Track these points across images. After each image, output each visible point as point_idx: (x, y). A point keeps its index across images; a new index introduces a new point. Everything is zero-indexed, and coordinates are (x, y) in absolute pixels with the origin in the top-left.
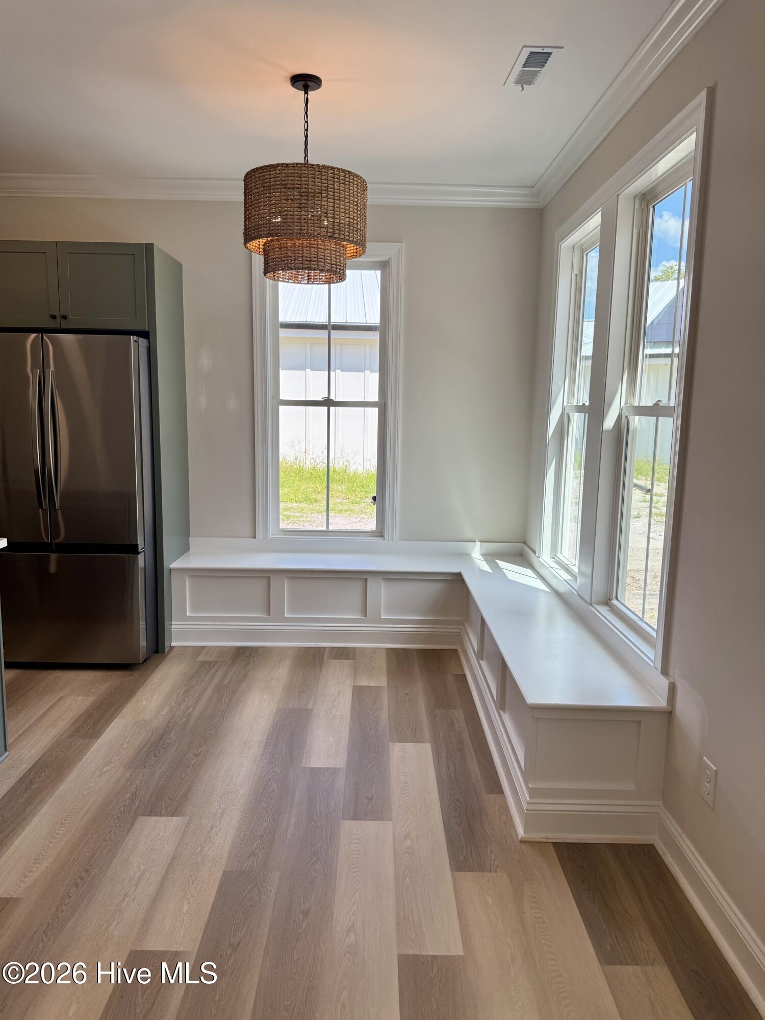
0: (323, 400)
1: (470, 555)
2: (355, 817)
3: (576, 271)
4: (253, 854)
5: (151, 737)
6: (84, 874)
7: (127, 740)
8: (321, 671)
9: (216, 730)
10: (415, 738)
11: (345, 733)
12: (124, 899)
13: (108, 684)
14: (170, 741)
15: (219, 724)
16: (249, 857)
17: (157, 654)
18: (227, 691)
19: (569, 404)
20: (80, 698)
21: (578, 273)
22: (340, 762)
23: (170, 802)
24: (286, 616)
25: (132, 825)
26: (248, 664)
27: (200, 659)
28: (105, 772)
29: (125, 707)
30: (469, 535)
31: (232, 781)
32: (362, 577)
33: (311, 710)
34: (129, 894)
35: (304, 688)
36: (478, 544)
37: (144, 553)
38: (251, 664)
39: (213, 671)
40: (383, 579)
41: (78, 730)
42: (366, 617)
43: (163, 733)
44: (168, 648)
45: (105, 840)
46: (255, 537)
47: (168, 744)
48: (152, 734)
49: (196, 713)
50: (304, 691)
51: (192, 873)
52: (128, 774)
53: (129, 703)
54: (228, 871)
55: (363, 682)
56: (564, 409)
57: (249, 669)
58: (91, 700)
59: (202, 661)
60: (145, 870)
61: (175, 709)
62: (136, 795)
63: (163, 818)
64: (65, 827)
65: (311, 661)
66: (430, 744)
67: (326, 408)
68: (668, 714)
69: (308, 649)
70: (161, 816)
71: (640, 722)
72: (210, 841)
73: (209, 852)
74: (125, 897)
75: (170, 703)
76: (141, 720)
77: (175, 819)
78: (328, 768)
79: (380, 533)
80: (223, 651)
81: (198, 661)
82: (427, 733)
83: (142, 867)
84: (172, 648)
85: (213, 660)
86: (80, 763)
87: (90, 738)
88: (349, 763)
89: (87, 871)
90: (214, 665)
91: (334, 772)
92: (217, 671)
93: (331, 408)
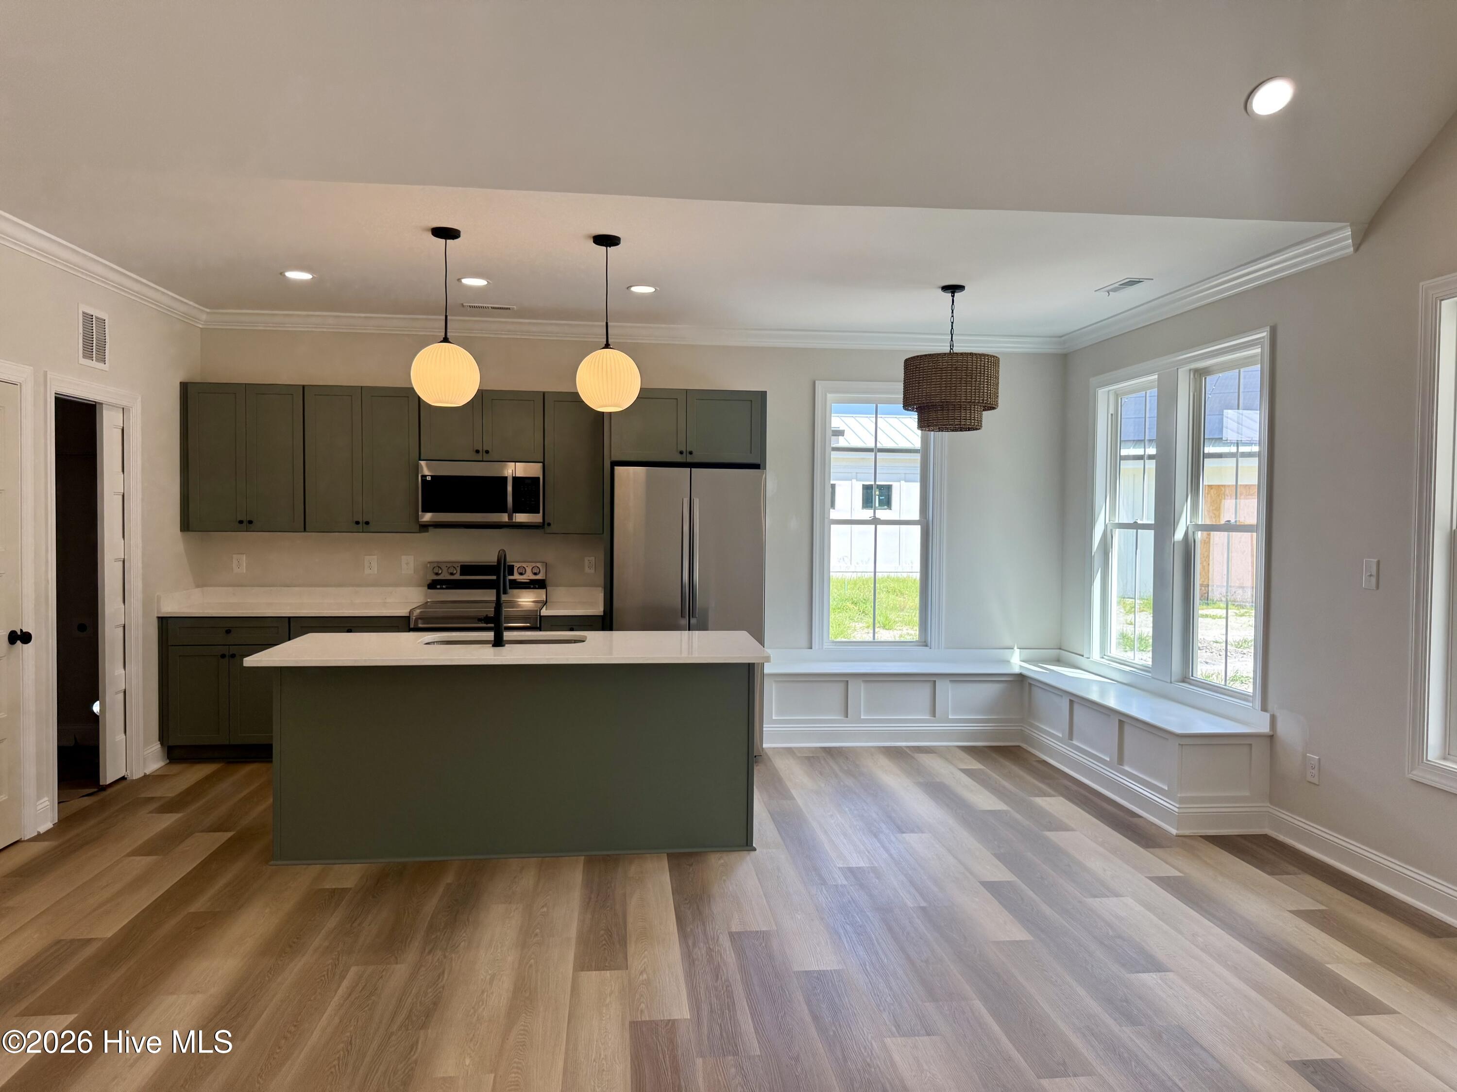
0: (871, 519)
1: (1009, 662)
3: (1111, 411)
19: (1111, 522)
21: (1113, 413)
22: (1003, 807)
24: (862, 717)
26: (847, 757)
27: (799, 755)
30: (1008, 642)
32: (931, 679)
36: (1017, 651)
40: (950, 681)
42: (935, 717)
46: (811, 648)
50: (920, 772)
53: (785, 781)
56: (1106, 526)
57: (853, 761)
59: (803, 756)
66: (1061, 797)
67: (874, 526)
68: (1271, 738)
71: (1251, 745)
75: (819, 780)
76: (811, 789)
78: (999, 810)
79: (924, 643)
80: (810, 750)
85: (811, 755)
91: (1005, 812)
93: (878, 526)
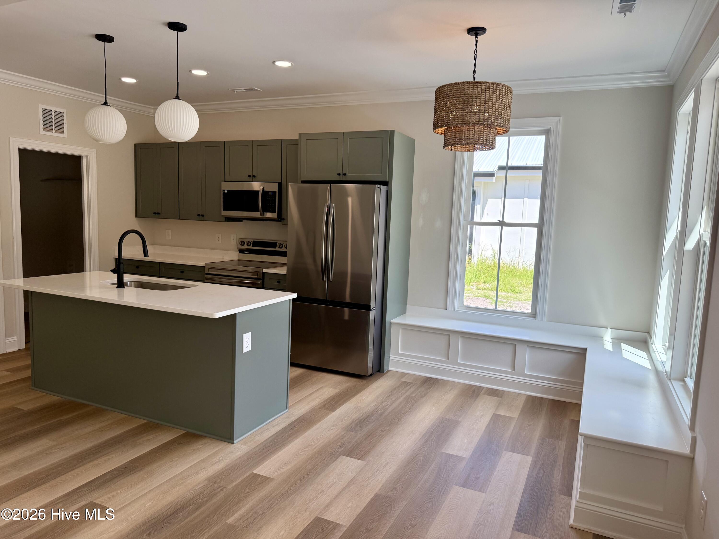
0: (498, 222)
1: (603, 337)
2: (463, 486)
4: (395, 489)
5: (361, 416)
6: (306, 476)
7: (348, 416)
8: (475, 400)
9: (398, 421)
10: (524, 452)
11: (476, 440)
12: (321, 492)
13: (347, 385)
14: (371, 421)
15: (401, 418)
16: (392, 490)
17: (379, 373)
18: (412, 400)
20: (331, 389)
22: (466, 454)
23: (360, 452)
24: (459, 362)
25: (337, 459)
26: (430, 388)
27: (403, 380)
28: (332, 429)
29: (353, 398)
30: (603, 323)
31: (398, 449)
32: (513, 343)
33: (460, 422)
34: (324, 491)
35: (460, 408)
36: (610, 330)
37: (374, 310)
38: (432, 388)
39: (408, 388)
40: (529, 346)
41: (324, 406)
42: (514, 371)
43: (368, 416)
44: (387, 371)
45: (321, 463)
46: (446, 309)
47: (369, 422)
48: (362, 415)
49: (390, 409)
50: (460, 410)
51: (359, 490)
52: (343, 433)
53: (355, 397)
54: (378, 494)
55: (501, 412)
57: (429, 391)
58: (337, 391)
59: (403, 381)
60: (336, 482)
61: (380, 404)
62: (343, 444)
63: (353, 459)
64: (304, 452)
65: (471, 393)
66: (532, 457)
67: (500, 227)
69: (471, 386)
70: (352, 458)
72: (374, 477)
73: (371, 482)
74: (322, 491)
75: (377, 401)
76: (359, 407)
77: (359, 461)
78: (457, 456)
79: (533, 315)
80: (417, 378)
81: (401, 381)
82: (533, 450)
83: (335, 480)
84: (389, 371)
85: (410, 382)
86: (321, 422)
87: (330, 411)
88: (472, 456)
89: (307, 475)
90: (410, 385)
91: (460, 459)
92: (410, 388)
93: (504, 227)
